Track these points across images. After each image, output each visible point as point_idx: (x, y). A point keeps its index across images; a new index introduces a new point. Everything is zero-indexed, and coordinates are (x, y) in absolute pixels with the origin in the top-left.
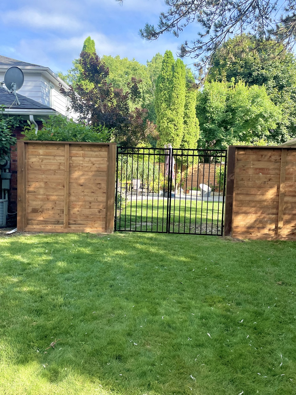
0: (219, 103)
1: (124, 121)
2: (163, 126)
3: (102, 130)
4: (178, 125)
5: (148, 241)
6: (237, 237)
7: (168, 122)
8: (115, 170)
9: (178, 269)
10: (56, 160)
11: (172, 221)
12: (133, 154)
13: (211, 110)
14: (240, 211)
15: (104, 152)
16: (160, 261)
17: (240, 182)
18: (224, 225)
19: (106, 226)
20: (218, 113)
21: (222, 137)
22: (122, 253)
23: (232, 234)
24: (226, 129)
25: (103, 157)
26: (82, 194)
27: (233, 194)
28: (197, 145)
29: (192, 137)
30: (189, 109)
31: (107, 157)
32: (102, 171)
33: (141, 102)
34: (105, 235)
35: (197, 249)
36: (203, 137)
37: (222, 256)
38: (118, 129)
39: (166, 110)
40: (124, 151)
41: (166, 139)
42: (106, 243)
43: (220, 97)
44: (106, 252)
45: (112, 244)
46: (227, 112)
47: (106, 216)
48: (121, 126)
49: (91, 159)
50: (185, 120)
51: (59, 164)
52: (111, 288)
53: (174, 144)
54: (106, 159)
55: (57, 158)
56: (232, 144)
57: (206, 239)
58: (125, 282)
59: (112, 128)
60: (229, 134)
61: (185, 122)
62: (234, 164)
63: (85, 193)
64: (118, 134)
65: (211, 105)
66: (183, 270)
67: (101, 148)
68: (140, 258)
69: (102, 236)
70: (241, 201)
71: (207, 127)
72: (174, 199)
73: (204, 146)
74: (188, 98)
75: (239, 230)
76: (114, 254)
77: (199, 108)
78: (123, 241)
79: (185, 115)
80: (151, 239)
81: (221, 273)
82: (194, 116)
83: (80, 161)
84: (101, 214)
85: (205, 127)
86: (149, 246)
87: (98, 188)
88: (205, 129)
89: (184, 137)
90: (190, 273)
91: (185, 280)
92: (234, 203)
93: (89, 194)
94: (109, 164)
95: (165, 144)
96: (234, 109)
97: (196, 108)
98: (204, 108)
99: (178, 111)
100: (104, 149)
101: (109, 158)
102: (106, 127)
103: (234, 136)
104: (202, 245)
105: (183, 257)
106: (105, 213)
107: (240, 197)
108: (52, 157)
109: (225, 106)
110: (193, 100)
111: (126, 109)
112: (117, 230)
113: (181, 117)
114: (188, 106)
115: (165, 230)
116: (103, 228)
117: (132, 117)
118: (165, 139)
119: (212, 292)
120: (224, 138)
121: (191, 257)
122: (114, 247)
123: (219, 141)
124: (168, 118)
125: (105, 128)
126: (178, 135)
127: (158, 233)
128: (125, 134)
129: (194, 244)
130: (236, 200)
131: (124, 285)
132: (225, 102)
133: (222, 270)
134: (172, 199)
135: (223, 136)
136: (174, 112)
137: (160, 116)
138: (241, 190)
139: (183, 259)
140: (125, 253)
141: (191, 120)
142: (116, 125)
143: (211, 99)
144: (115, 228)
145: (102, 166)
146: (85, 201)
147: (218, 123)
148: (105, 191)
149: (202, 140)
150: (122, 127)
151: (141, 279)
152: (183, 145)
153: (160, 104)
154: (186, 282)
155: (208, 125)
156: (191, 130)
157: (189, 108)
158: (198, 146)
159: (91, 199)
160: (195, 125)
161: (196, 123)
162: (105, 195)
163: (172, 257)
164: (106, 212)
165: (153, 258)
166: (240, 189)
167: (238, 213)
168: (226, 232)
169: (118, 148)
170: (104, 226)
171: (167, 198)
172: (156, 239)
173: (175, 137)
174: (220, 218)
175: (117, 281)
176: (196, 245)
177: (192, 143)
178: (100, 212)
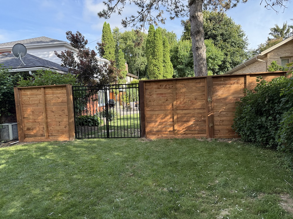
4: (160, 68)
6: (149, 138)
7: (154, 67)
10: (37, 97)
13: (181, 57)
15: (64, 90)
17: (149, 103)
19: (69, 136)
20: (185, 58)
23: (146, 136)
25: (64, 93)
26: (54, 117)
27: (144, 111)
29: (168, 74)
30: (166, 58)
31: (66, 93)
32: (64, 102)
36: (177, 74)
39: (152, 60)
47: (69, 130)
49: (57, 95)
51: (39, 100)
55: (38, 96)
63: (56, 117)
65: (180, 54)
67: (62, 88)
70: (150, 115)
71: (179, 67)
74: (164, 51)
79: (164, 62)
82: (169, 61)
83: (51, 97)
87: (63, 113)
88: (178, 69)
93: (58, 117)
99: (159, 60)
106: (68, 128)
107: (150, 112)
108: (35, 96)
110: (168, 52)
114: (165, 56)
115: (106, 136)
116: (67, 137)
124: (153, 64)
138: (150, 108)
141: (167, 64)
143: (180, 50)
144: (76, 136)
145: (64, 99)
146: (56, 122)
147: (185, 64)
148: (67, 114)
156: (168, 70)
159: (60, 120)
160: (170, 67)
161: (170, 65)
162: (67, 117)
167: (149, 123)
168: (143, 135)
178: (65, 128)
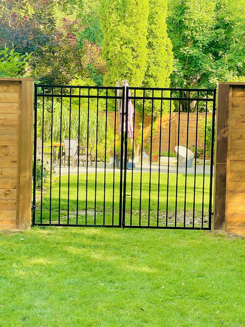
0: (204, 13)
1: (46, 41)
2: (114, 52)
3: (9, 56)
4: (139, 50)
5: (89, 242)
6: (233, 231)
7: (122, 45)
8: (31, 124)
9: (138, 286)
11: (128, 207)
12: (62, 96)
13: (192, 25)
14: (239, 189)
15: (13, 94)
16: (108, 274)
17: (237, 142)
18: (212, 212)
19: (18, 218)
20: (202, 30)
21: (210, 70)
22: (44, 263)
23: (226, 226)
24: (217, 56)
25: (11, 101)
27: (226, 162)
28: (169, 82)
29: (161, 69)
30: (155, 24)
31: (18, 101)
32: (10, 126)
33: (77, 11)
34: (16, 233)
35: (169, 253)
36: (179, 69)
37: (209, 262)
38: (37, 56)
39: (119, 25)
40: (47, 92)
41: (119, 72)
42: (17, 245)
43: (206, 4)
44: (18, 262)
45: (27, 248)
46: (217, 28)
47: (18, 200)
48: (41, 50)
50: (150, 42)
52: (23, 322)
53: (133, 81)
54: (17, 105)
56: (226, 80)
57: (184, 236)
58: (49, 310)
59: (27, 54)
60: (220, 64)
61: (150, 45)
62: (227, 112)
64: (38, 63)
65: (192, 17)
66: (146, 288)
67: (8, 86)
68: (75, 269)
69: (10, 235)
70: (239, 172)
71: (185, 52)
72: (131, 171)
73: (181, 84)
74: (153, 6)
75: (237, 219)
76: (31, 265)
77: (172, 22)
78: (46, 241)
79: (150, 34)
80: (94, 238)
81: (208, 291)
82: (164, 35)
84: (8, 197)
85: (182, 53)
86: (91, 250)
87: (3, 153)
88: (182, 57)
89: (148, 68)
90: (157, 292)
91: (148, 304)
92: (228, 176)
94: (22, 113)
95: (117, 81)
96: (228, 23)
97: (167, 22)
98: (181, 21)
99: (138, 27)
100: (12, 88)
101: (22, 104)
102: (16, 52)
103: (230, 68)
104: (177, 245)
105: (147, 266)
106: (16, 196)
107: (238, 165)
109: (214, 19)
110: (163, 9)
111: (49, 21)
112: (37, 224)
113: (143, 36)
114: (154, 18)
115: (117, 223)
116: (12, 221)
117: (61, 35)
118: (117, 73)
119: (192, 322)
120: (213, 71)
121: (160, 267)
122: (31, 252)
123: (205, 76)
124: (121, 39)
125: (14, 52)
126: (138, 67)
127: (106, 228)
128: (48, 65)
129: (164, 245)
130: (231, 171)
131: (46, 316)
132: (214, 12)
133: (210, 286)
134: (129, 172)
135: (212, 68)
136: (132, 28)
137: (108, 34)
138: (239, 155)
139: (146, 269)
140: (49, 262)
141: (159, 42)
142: (33, 48)
143: (191, 6)
144: (33, 220)
145: (9, 117)
147: (203, 46)
148: (16, 159)
149: (178, 74)
150: (44, 52)
151: (75, 305)
152: (147, 83)
153: (107, 15)
154: (150, 307)
155: (188, 50)
156: (159, 58)
157: (156, 22)
158: (172, 84)
160: (166, 50)
161: (167, 46)
162: (15, 165)
163: (128, 266)
164: (17, 194)
165: (96, 270)
166: (237, 153)
167: (234, 192)
168: (216, 224)
169: (36, 86)
170: (15, 218)
171: (119, 170)
172: (101, 239)
173: (134, 69)
174: (207, 201)
175: (35, 310)
176: (168, 246)
177: (162, 78)
178: (6, 195)
